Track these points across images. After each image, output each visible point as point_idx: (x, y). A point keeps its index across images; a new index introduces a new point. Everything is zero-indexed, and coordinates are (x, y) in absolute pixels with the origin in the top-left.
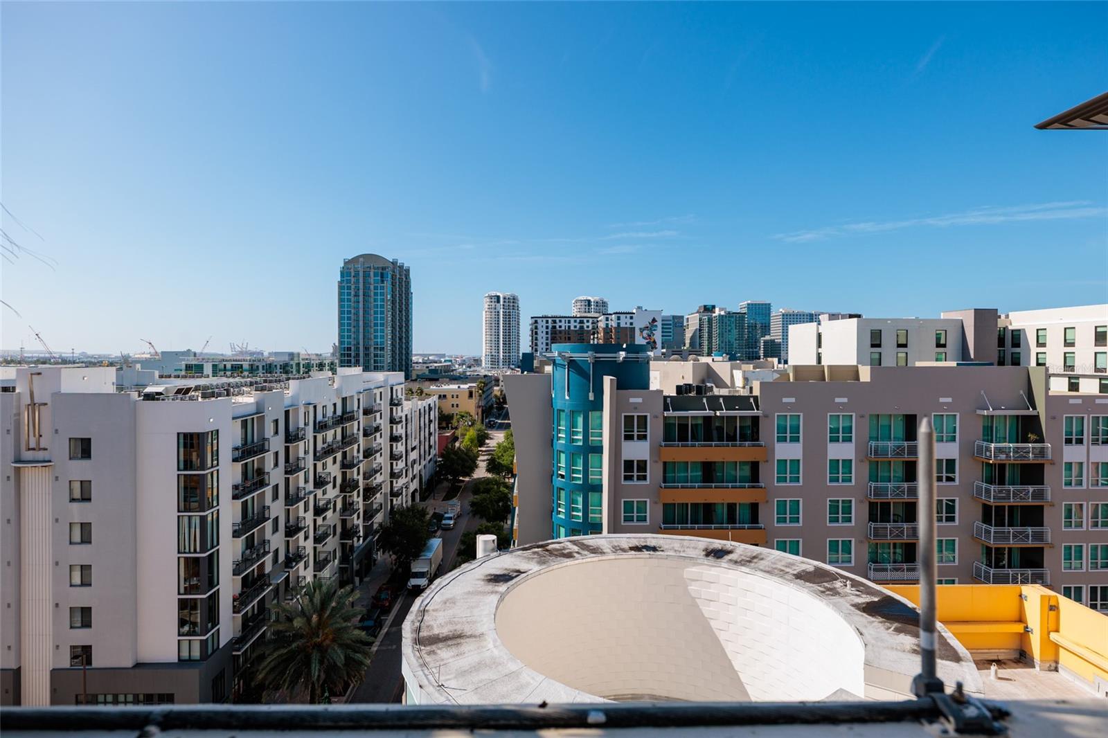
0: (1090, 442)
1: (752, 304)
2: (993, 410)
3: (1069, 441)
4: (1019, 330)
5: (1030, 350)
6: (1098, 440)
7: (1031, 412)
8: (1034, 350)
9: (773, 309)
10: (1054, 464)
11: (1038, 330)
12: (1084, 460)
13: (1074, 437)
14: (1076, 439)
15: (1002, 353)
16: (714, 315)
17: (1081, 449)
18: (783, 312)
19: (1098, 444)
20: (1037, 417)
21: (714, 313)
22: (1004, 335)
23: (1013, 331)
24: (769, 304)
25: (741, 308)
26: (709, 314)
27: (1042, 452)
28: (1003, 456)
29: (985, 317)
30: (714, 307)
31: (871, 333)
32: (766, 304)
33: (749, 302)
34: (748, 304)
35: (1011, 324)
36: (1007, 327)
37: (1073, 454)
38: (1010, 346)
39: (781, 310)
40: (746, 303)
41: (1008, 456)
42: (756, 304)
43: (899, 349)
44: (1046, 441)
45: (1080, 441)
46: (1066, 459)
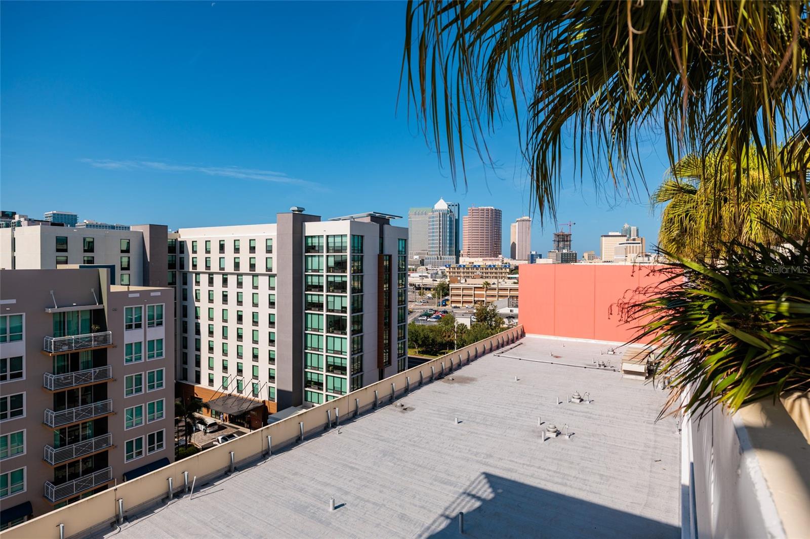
0: (147, 326)
1: (58, 214)
2: (58, 308)
3: (129, 327)
4: (183, 242)
5: (189, 255)
6: (153, 323)
7: (97, 306)
8: (191, 255)
9: (79, 220)
10: (116, 347)
11: (193, 242)
12: (142, 340)
13: (134, 323)
14: (135, 324)
15: (174, 257)
16: (13, 221)
17: (141, 331)
18: (87, 222)
19: (154, 326)
20: (103, 310)
21: (14, 219)
22: (176, 245)
23: (180, 242)
24: (76, 216)
25: (46, 217)
26: (9, 220)
27: (105, 339)
28: (65, 348)
29: (158, 231)
30: (14, 213)
31: (56, 239)
32: (72, 215)
33: (55, 212)
34: (54, 214)
35: (180, 237)
36: (177, 239)
37: (132, 337)
38: (179, 253)
39: (85, 221)
40: (51, 212)
41: (70, 347)
42: (62, 215)
43: (85, 253)
44: (108, 329)
45: (138, 326)
46: (127, 341)
